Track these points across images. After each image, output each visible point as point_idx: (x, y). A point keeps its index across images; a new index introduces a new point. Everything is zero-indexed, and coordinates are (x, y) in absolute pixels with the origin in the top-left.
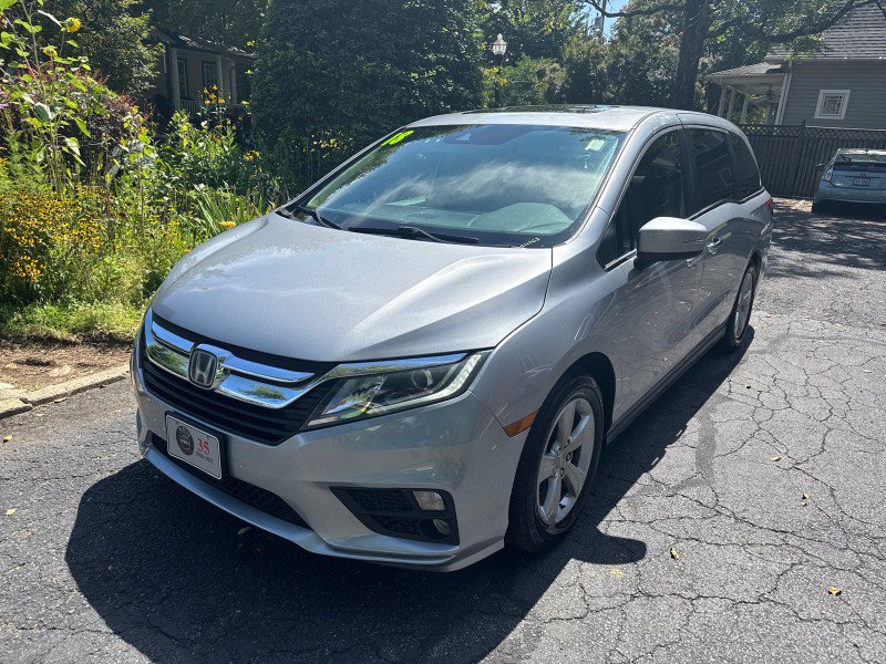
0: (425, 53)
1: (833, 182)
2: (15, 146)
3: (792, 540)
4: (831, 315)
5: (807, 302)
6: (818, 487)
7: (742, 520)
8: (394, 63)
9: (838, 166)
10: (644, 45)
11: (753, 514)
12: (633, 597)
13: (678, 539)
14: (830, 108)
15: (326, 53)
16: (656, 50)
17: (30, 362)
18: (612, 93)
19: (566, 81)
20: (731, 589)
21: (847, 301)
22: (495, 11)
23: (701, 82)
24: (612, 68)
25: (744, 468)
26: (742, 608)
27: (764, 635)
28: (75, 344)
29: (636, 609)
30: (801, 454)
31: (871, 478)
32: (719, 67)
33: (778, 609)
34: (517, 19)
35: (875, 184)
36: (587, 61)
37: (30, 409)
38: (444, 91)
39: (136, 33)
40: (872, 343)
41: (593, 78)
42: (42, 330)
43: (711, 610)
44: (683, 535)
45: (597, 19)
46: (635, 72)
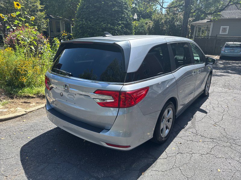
0: (118, 21)
1: (225, 51)
2: (18, 49)
3: (215, 140)
4: (224, 86)
5: (218, 83)
6: (221, 128)
7: (203, 136)
8: (111, 24)
9: (226, 47)
10: (174, 15)
11: (205, 135)
12: (178, 154)
13: (188, 141)
14: (224, 31)
15: (93, 22)
16: (177, 17)
17: (25, 102)
18: (166, 28)
19: (153, 25)
20: (200, 151)
21: (229, 83)
22: (133, 6)
23: (189, 25)
24: (165, 22)
25: (203, 124)
26: (203, 155)
27: (209, 161)
28: (35, 98)
29: (179, 156)
30: (217, 121)
31: (234, 126)
32: (194, 21)
33: (212, 155)
34: (139, 8)
35: (236, 51)
36: (159, 20)
37: (27, 114)
38: (123, 31)
39: (42, 16)
40: (235, 93)
41: (160, 24)
42: (27, 94)
43: (196, 156)
44: (189, 140)
45: (161, 8)
46: (172, 23)
